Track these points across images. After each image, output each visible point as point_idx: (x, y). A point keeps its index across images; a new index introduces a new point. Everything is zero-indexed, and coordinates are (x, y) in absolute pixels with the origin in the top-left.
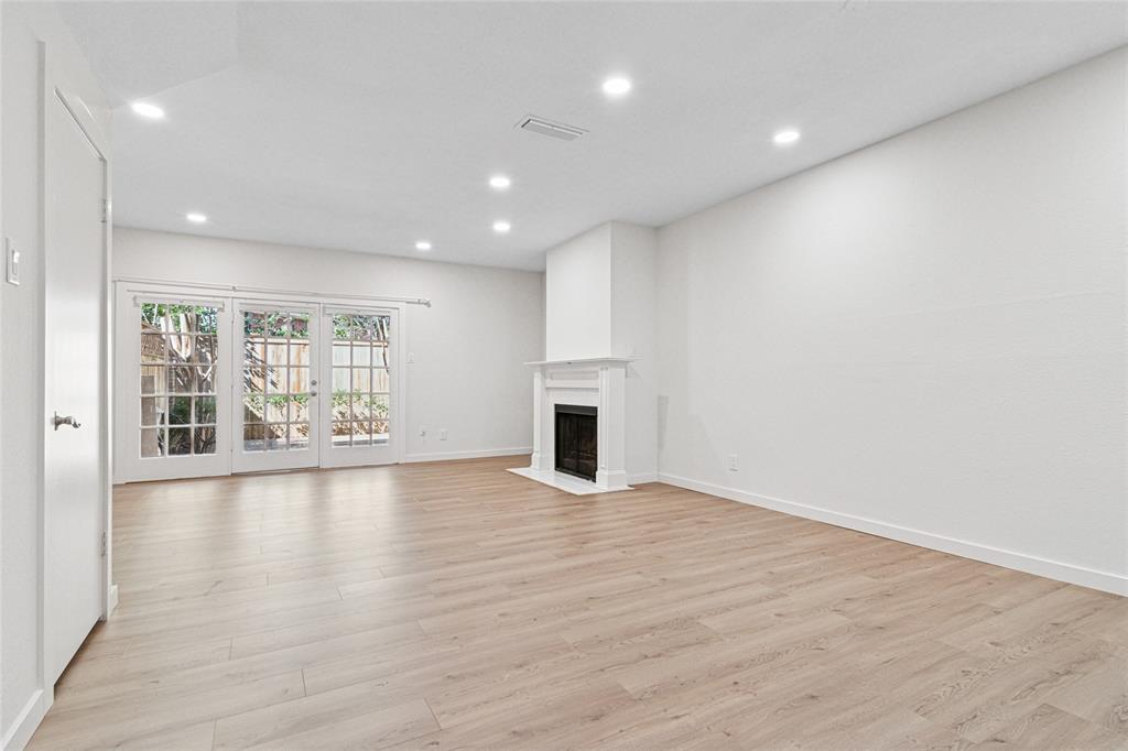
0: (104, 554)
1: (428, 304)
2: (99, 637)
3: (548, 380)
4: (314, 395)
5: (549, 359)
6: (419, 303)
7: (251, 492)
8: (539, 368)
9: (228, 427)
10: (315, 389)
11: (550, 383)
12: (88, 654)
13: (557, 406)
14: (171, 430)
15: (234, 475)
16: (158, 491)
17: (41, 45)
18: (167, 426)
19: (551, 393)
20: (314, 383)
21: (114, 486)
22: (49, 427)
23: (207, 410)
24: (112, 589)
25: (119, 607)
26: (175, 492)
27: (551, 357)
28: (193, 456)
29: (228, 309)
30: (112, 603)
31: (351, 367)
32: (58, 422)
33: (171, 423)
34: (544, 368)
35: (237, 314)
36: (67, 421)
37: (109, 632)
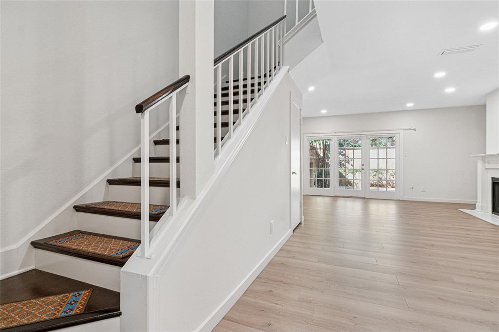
0: (301, 207)
1: (415, 130)
2: (300, 226)
3: (487, 164)
4: (363, 169)
5: (488, 152)
6: (410, 129)
7: (341, 202)
8: (481, 158)
9: (334, 179)
10: (363, 167)
11: (488, 166)
12: (298, 228)
13: (493, 178)
14: (318, 180)
15: (335, 196)
16: (314, 198)
17: (290, 93)
18: (316, 178)
19: (489, 171)
20: (363, 165)
21: (303, 195)
22: (292, 174)
23: (327, 174)
24: (303, 217)
25: (304, 221)
26: (319, 199)
27: (489, 152)
28: (323, 188)
29: (333, 140)
30: (303, 220)
31: (378, 159)
32: (293, 173)
33: (318, 177)
34: (484, 159)
35: (336, 140)
36: (294, 173)
37: (302, 225)
